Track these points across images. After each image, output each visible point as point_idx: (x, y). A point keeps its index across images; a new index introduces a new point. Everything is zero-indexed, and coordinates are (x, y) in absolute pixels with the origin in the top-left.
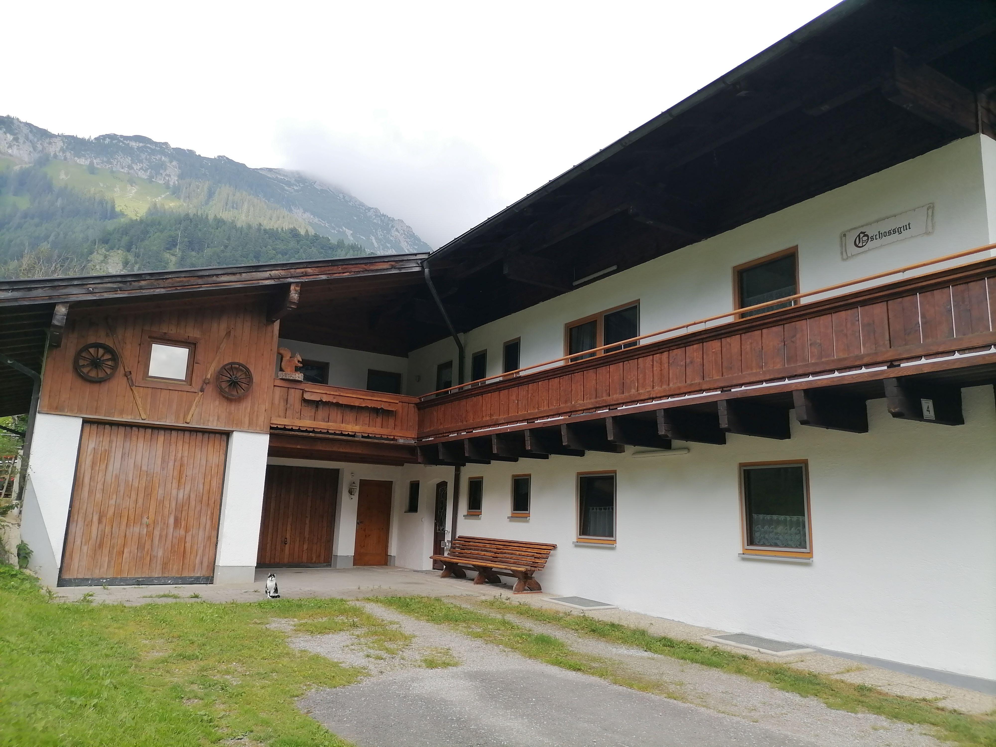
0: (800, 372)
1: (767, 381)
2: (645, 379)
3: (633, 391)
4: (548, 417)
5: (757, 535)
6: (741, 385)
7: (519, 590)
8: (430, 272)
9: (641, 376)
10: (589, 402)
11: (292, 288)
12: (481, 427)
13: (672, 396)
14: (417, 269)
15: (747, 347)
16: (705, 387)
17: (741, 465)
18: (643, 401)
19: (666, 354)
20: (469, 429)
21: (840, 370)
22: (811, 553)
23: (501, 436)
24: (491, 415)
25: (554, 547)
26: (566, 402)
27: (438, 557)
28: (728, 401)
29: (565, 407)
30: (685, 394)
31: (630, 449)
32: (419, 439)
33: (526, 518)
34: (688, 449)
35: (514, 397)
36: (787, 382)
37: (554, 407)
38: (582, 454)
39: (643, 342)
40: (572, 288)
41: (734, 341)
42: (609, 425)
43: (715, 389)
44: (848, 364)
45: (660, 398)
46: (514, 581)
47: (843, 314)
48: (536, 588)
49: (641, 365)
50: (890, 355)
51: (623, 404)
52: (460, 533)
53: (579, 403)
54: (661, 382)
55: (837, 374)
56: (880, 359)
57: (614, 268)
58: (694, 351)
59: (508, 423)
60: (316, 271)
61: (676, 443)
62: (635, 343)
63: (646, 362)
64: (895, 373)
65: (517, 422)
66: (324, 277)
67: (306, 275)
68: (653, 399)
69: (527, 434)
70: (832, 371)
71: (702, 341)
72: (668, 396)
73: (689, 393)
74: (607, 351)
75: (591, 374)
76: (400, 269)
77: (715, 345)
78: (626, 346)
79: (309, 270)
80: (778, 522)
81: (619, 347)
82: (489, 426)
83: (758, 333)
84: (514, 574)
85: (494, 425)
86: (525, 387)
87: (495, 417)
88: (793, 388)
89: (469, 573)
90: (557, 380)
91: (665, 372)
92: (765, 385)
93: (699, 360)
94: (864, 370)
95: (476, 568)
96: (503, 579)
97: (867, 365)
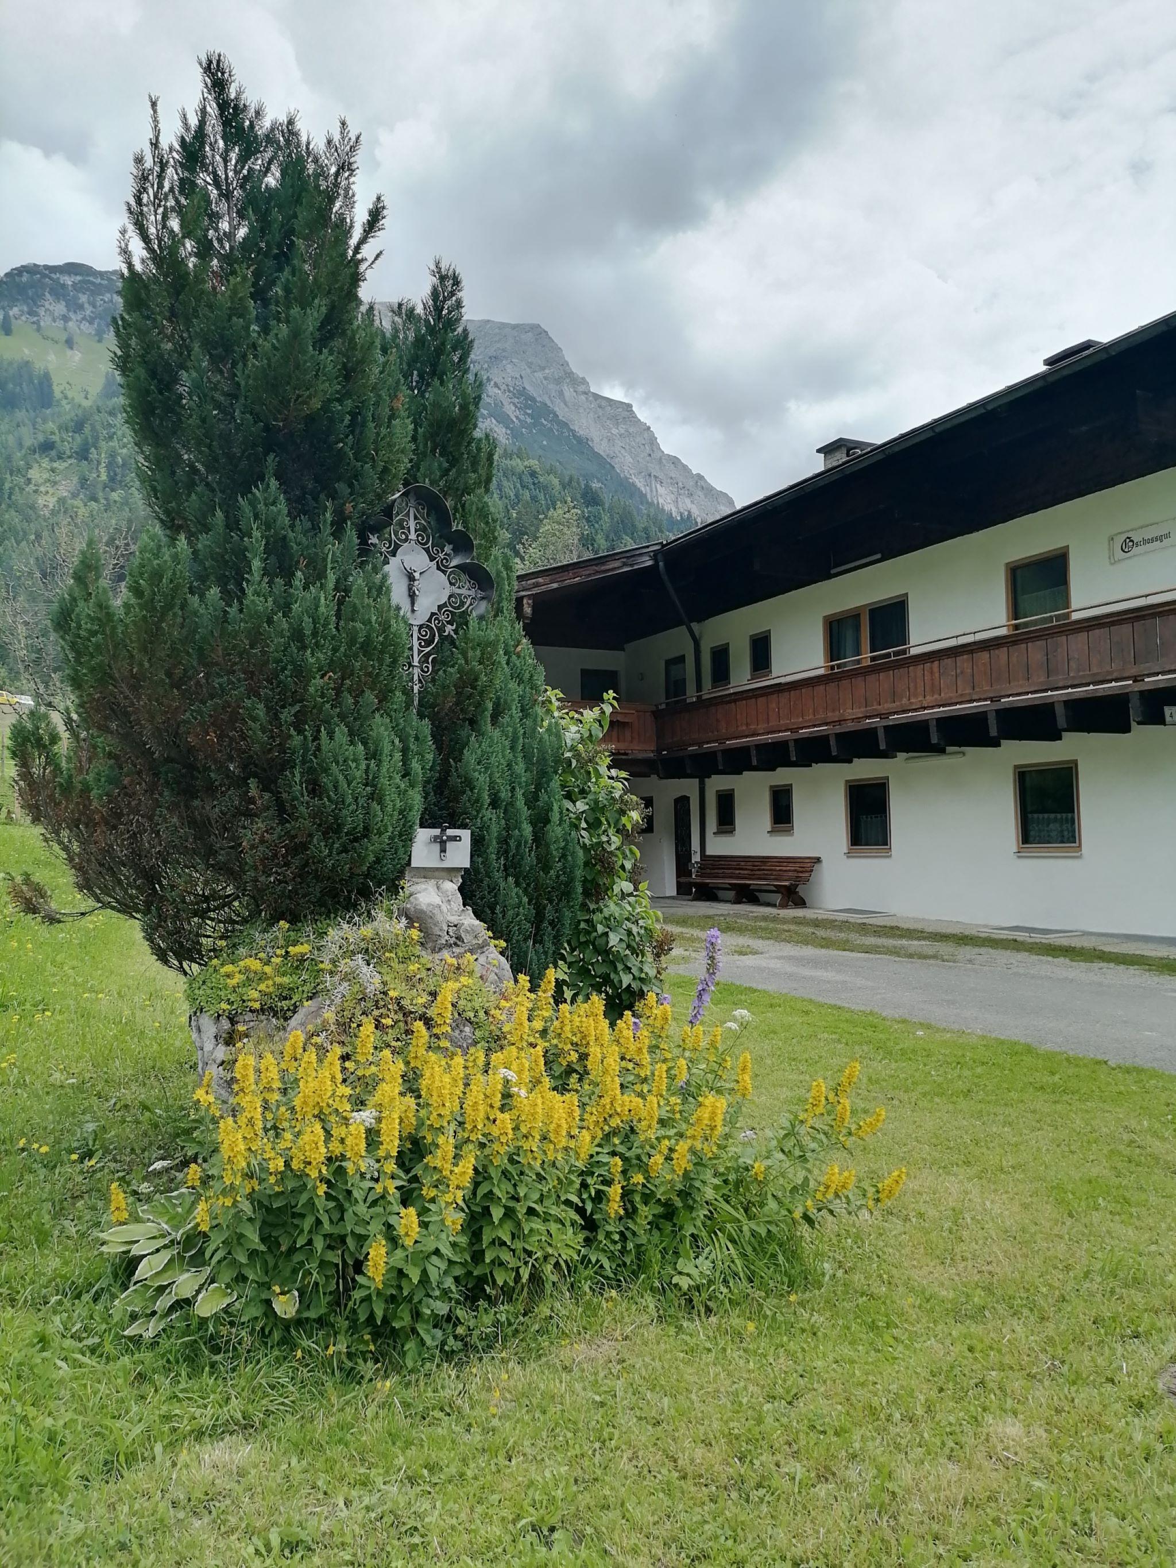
0: (1060, 685)
1: (1032, 693)
2: (916, 688)
3: (905, 701)
4: (815, 726)
5: (1032, 833)
6: (1009, 696)
7: (784, 906)
8: (665, 565)
9: (912, 685)
10: (859, 712)
11: (525, 601)
12: (736, 738)
13: (944, 706)
14: (650, 563)
15: (1014, 659)
16: (975, 697)
17: (1016, 767)
18: (915, 710)
19: (936, 663)
20: (720, 740)
21: (1095, 683)
22: (1080, 846)
23: (759, 747)
24: (747, 724)
25: (818, 860)
26: (834, 711)
27: (683, 880)
28: (997, 711)
29: (833, 716)
30: (956, 704)
31: (902, 756)
32: (659, 751)
33: (789, 831)
34: (964, 754)
35: (774, 705)
36: (1050, 693)
37: (821, 716)
38: (850, 761)
39: (914, 651)
40: (829, 577)
41: (1002, 653)
42: (881, 734)
43: (985, 700)
44: (1101, 678)
45: (932, 707)
46: (778, 898)
47: (1097, 631)
48: (801, 903)
49: (912, 674)
50: (1134, 671)
51: (895, 713)
52: (710, 851)
53: (850, 713)
54: (933, 693)
55: (1091, 687)
56: (1126, 675)
57: (879, 556)
58: (963, 660)
59: (768, 733)
60: (548, 579)
61: (949, 749)
62: (904, 652)
63: (917, 671)
64: (1139, 687)
65: (780, 731)
66: (555, 585)
67: (537, 585)
68: (925, 708)
69: (791, 745)
70: (1088, 684)
71: (972, 652)
72: (940, 706)
73: (961, 703)
74: (873, 659)
75: (859, 681)
76: (632, 565)
77: (984, 656)
78: (896, 654)
79: (540, 580)
80: (1049, 822)
81: (888, 655)
82: (746, 736)
83: (1024, 646)
84: (778, 889)
85: (753, 735)
86: (786, 694)
87: (752, 727)
88: (1055, 699)
89: (721, 894)
90: (822, 688)
91: (937, 683)
92: (1030, 696)
93: (969, 671)
94: (1113, 684)
95: (733, 887)
96: (763, 896)
97: (1116, 680)
